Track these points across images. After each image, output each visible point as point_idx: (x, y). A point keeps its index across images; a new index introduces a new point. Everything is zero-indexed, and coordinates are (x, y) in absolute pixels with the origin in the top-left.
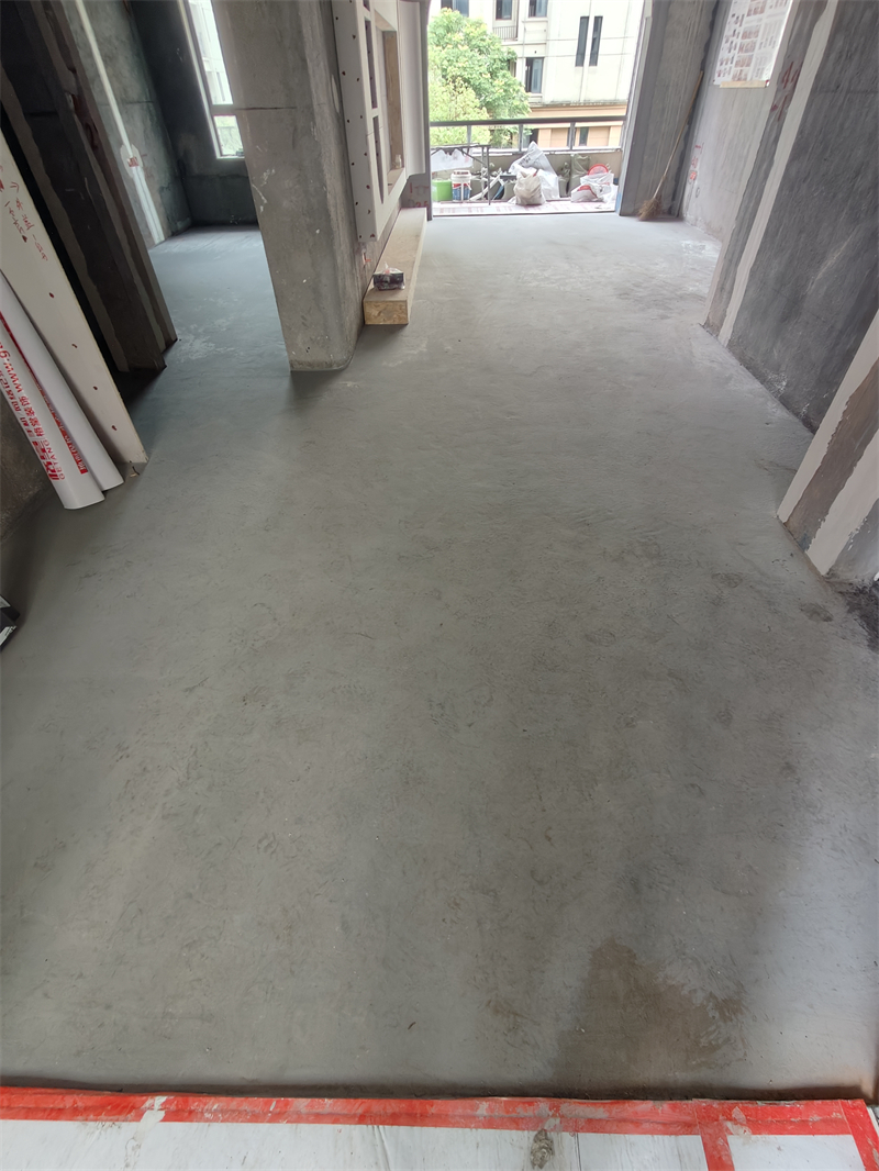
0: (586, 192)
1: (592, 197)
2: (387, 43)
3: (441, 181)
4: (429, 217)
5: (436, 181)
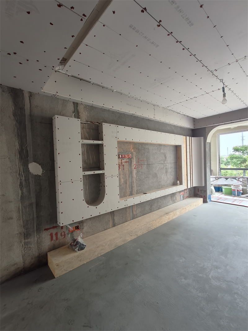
2: (177, 148)
3: (228, 187)
4: (205, 201)
5: (226, 187)
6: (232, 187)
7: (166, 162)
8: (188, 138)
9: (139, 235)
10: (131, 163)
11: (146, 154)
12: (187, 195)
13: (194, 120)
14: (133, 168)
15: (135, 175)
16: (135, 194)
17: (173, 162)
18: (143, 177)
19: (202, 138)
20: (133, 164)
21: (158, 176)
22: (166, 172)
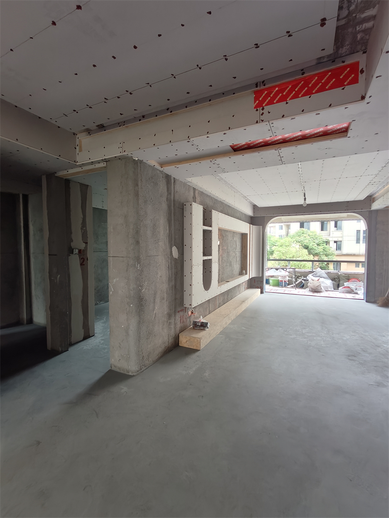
0: (347, 289)
1: (351, 291)
2: (244, 236)
3: (275, 279)
4: (262, 292)
6: (280, 279)
7: (236, 251)
8: (251, 225)
15: (221, 263)
16: (221, 281)
20: (220, 252)
21: (232, 265)
22: (236, 261)
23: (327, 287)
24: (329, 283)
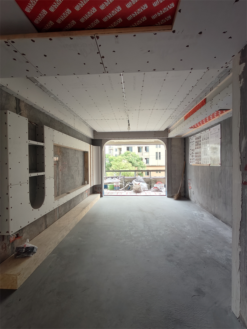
0: (156, 189)
2: (85, 154)
3: (111, 185)
4: (101, 196)
5: (110, 184)
6: (115, 184)
7: (78, 165)
8: (91, 145)
9: (71, 229)
10: (58, 166)
11: (67, 158)
12: (89, 193)
13: (94, 132)
14: (59, 170)
15: (60, 177)
16: (60, 194)
17: (82, 165)
18: (66, 178)
19: (100, 147)
20: (59, 167)
21: (74, 177)
22: (79, 174)
23: (144, 188)
24: (145, 185)
